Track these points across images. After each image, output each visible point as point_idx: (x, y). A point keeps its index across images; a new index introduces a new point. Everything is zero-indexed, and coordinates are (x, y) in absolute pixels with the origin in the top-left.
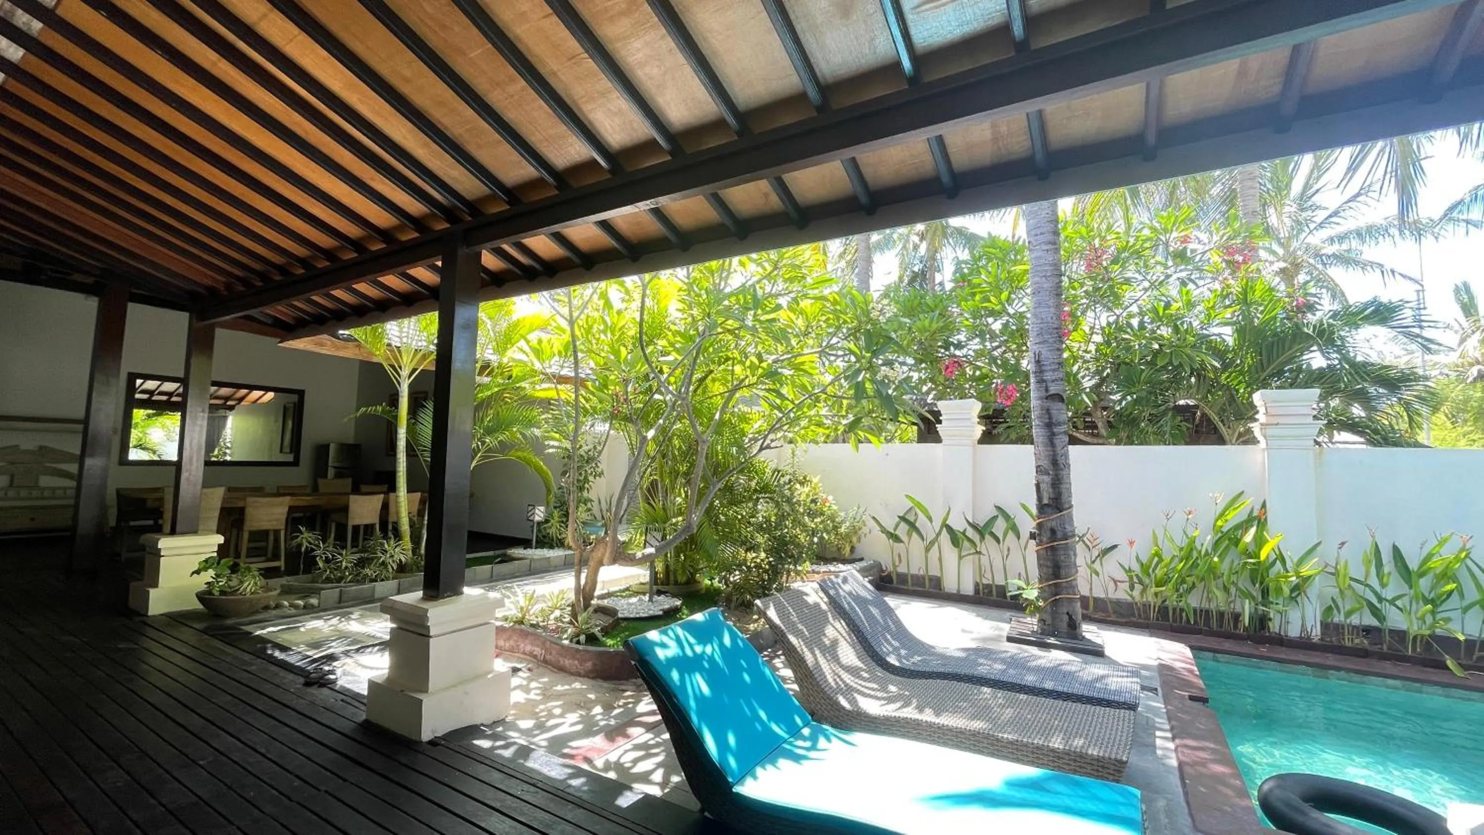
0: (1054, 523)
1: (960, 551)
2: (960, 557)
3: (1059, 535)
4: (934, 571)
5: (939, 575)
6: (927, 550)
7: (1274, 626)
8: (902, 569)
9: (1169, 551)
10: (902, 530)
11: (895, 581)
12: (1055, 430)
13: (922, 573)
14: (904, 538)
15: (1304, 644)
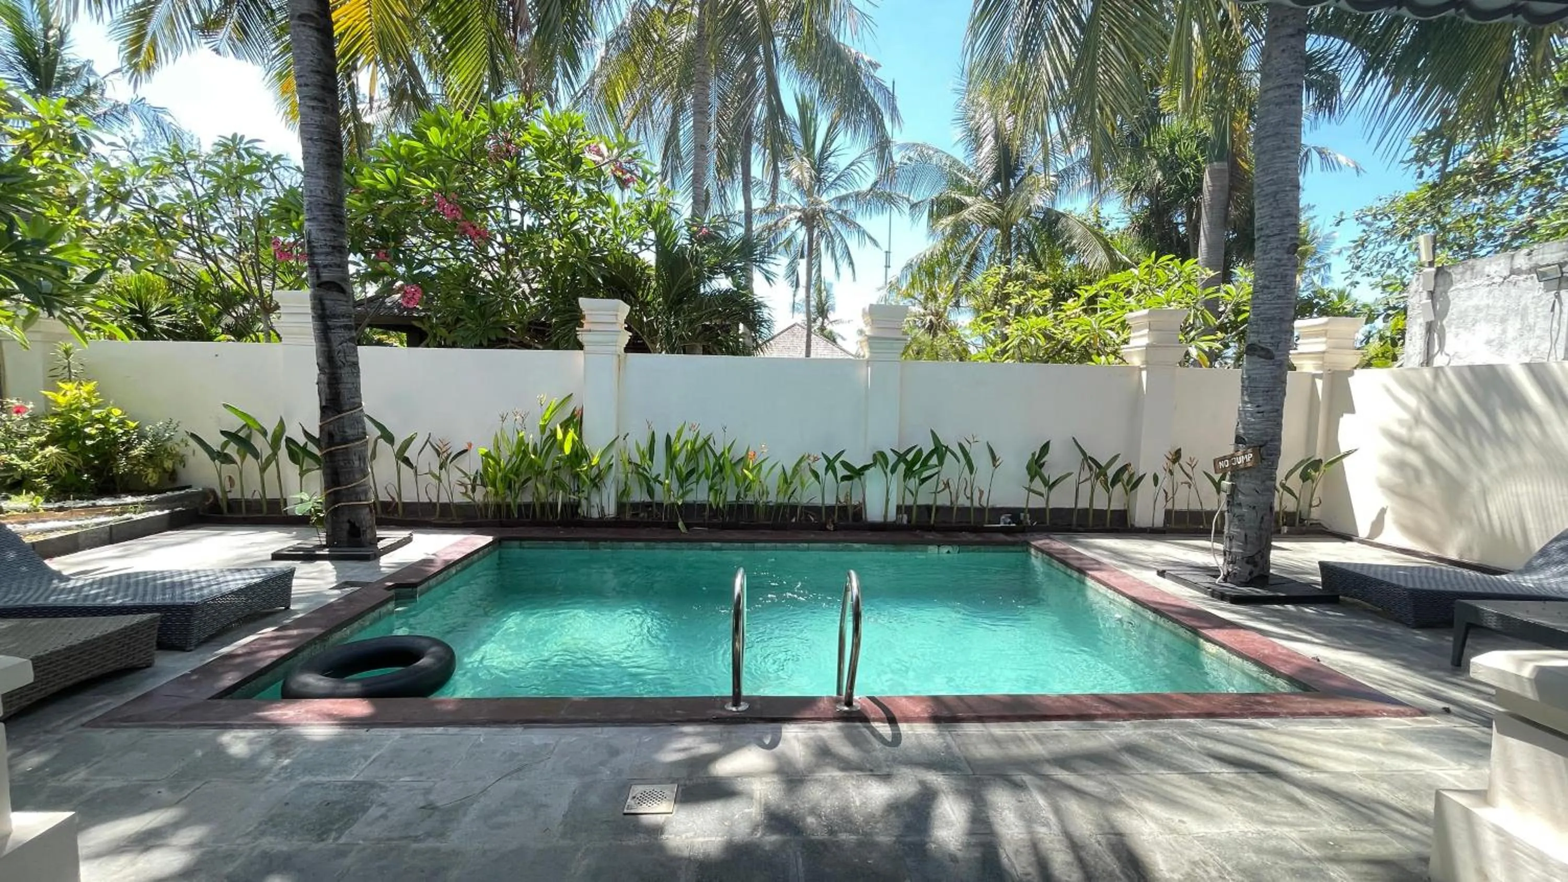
0: (331, 427)
1: (301, 467)
2: (302, 475)
3: (337, 438)
4: (272, 493)
5: (278, 496)
6: (263, 470)
7: (583, 510)
8: (235, 494)
9: (506, 453)
10: (232, 450)
11: (225, 510)
12: (329, 323)
13: (257, 497)
14: (237, 458)
15: (602, 523)
